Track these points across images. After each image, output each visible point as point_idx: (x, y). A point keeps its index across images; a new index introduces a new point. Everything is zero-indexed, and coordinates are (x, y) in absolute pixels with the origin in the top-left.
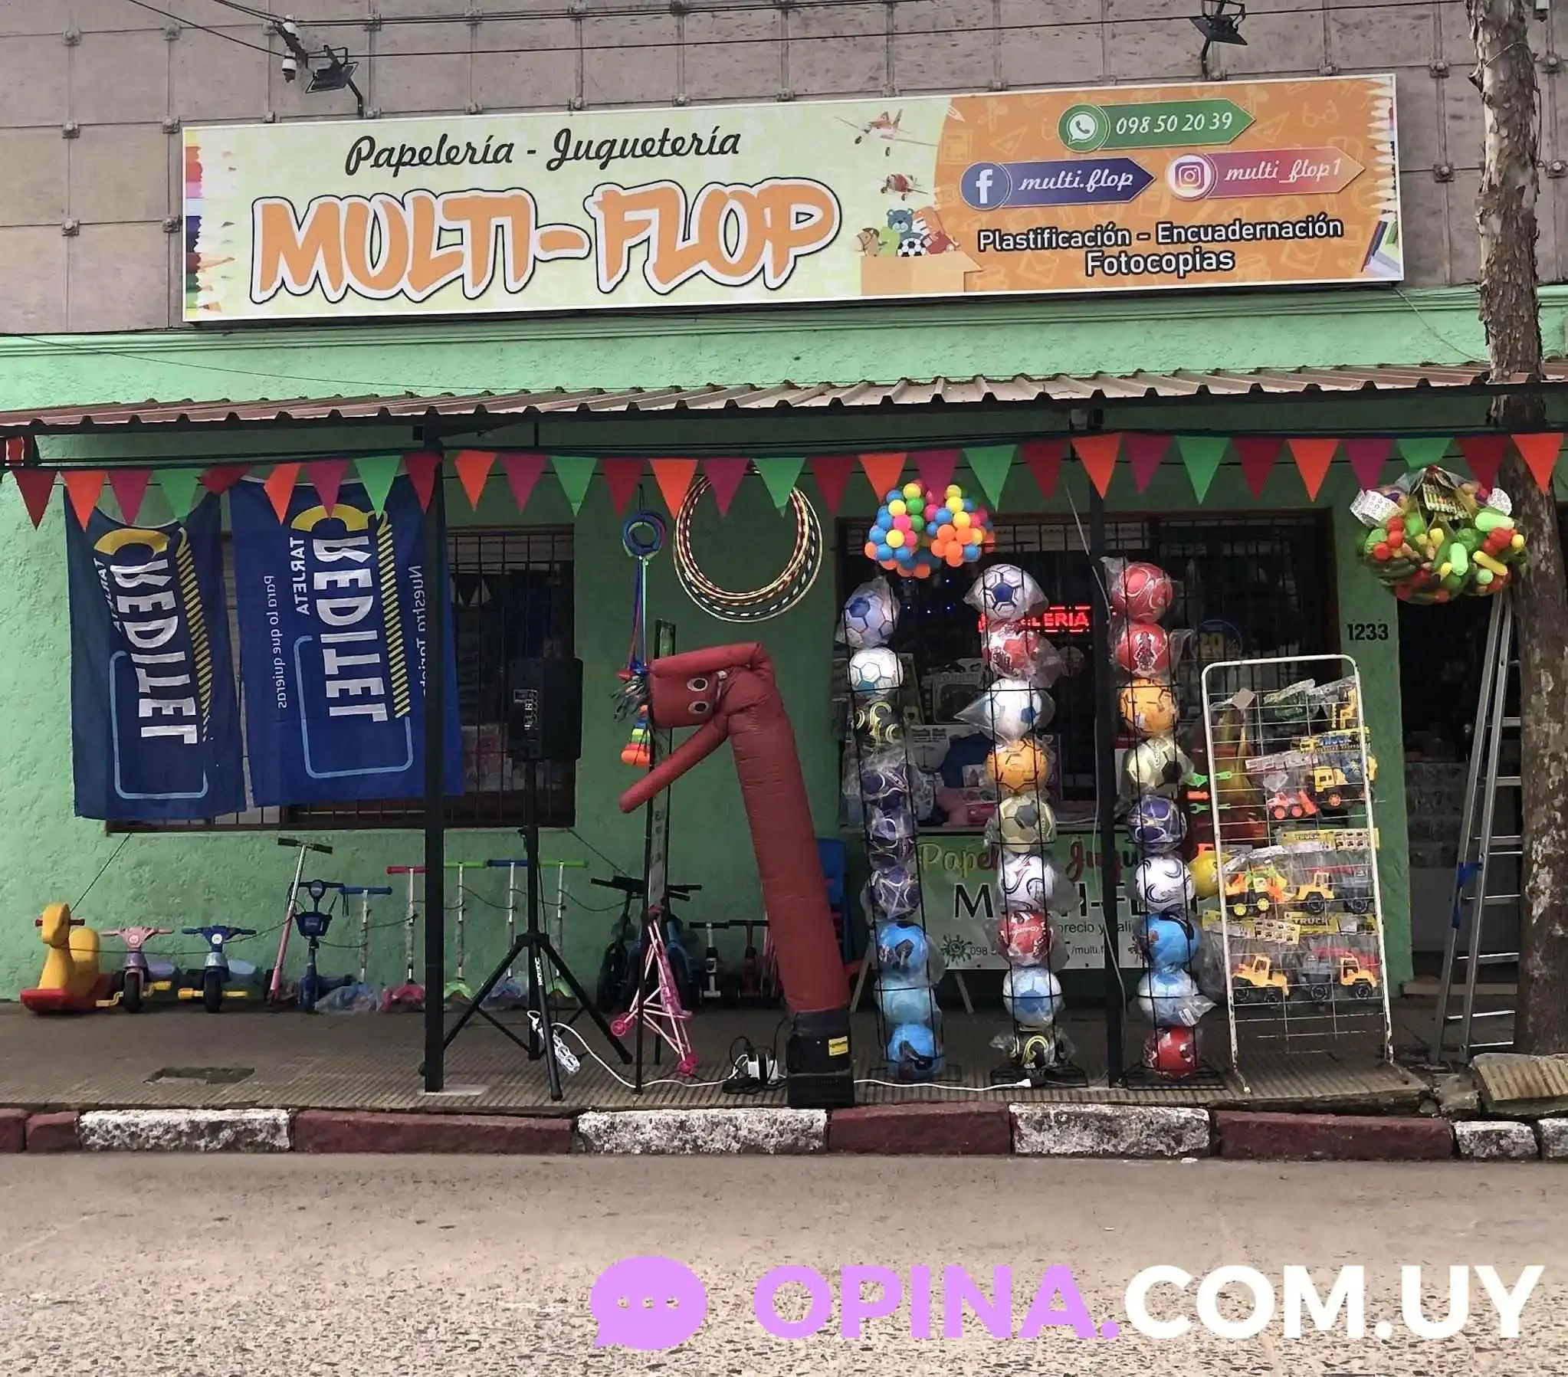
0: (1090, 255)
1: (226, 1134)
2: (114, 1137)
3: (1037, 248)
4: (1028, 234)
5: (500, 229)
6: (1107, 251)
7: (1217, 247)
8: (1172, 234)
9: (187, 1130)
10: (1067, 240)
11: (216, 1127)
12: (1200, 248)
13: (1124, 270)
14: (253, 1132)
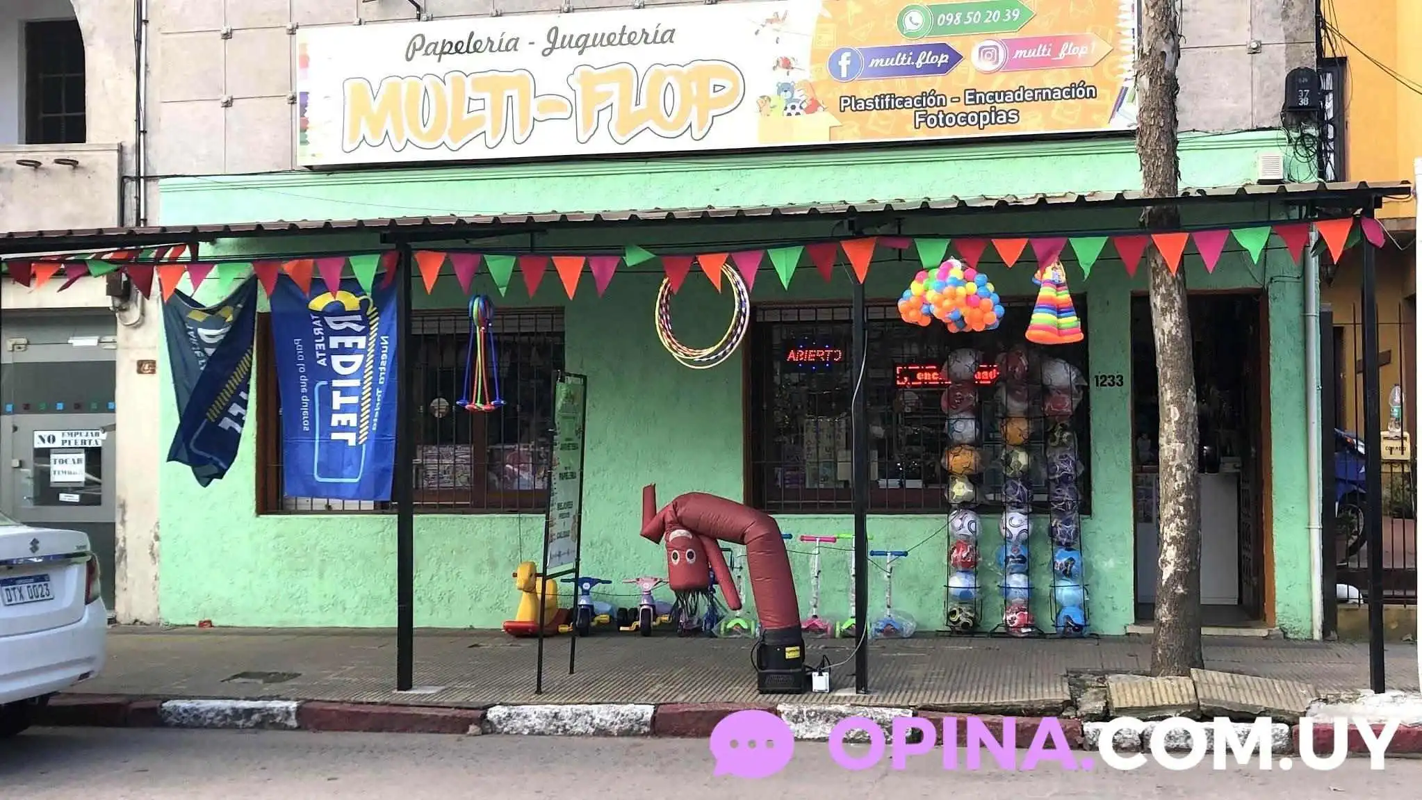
0: (917, 114)
1: (256, 717)
2: (183, 717)
3: (880, 109)
4: (874, 99)
5: (510, 99)
6: (930, 111)
7: (1006, 107)
8: (975, 97)
9: (231, 714)
10: (902, 103)
11: (249, 712)
12: (995, 107)
13: (941, 124)
14: (274, 716)
